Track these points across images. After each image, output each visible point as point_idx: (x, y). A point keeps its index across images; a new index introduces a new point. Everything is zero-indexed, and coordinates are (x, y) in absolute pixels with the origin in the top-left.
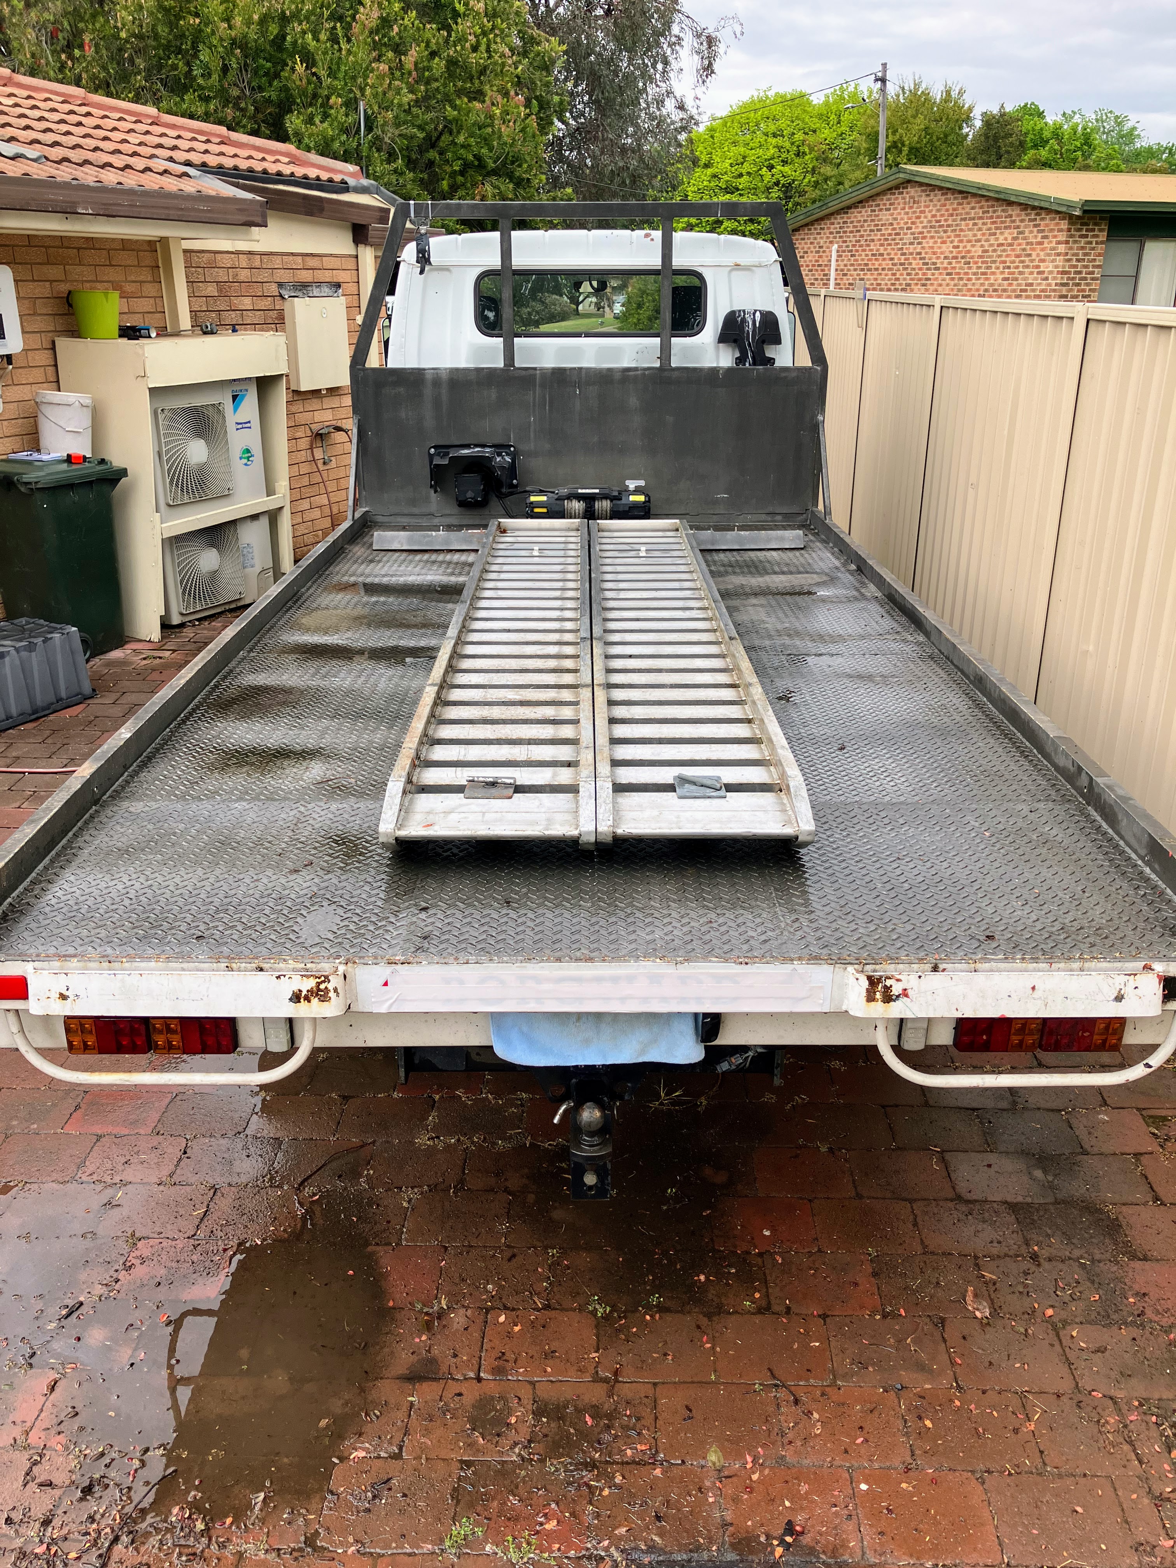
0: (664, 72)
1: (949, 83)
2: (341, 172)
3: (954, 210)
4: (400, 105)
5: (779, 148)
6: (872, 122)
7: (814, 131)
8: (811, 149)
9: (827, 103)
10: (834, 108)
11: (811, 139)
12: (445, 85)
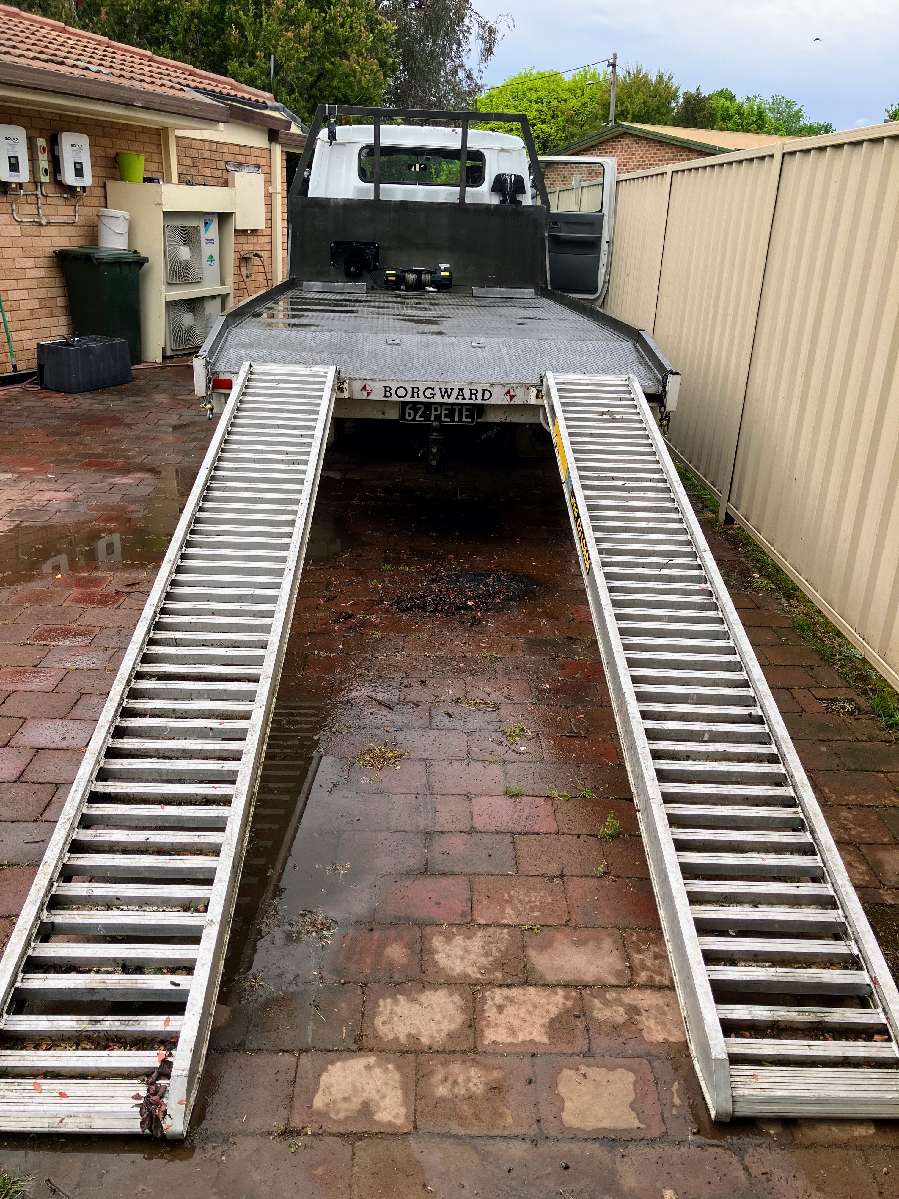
0: (458, 51)
1: (662, 71)
2: (262, 97)
3: (655, 154)
4: (299, 59)
5: (540, 112)
6: (606, 96)
7: (565, 101)
8: (563, 113)
9: (574, 82)
10: (579, 84)
11: (562, 106)
12: (322, 47)
